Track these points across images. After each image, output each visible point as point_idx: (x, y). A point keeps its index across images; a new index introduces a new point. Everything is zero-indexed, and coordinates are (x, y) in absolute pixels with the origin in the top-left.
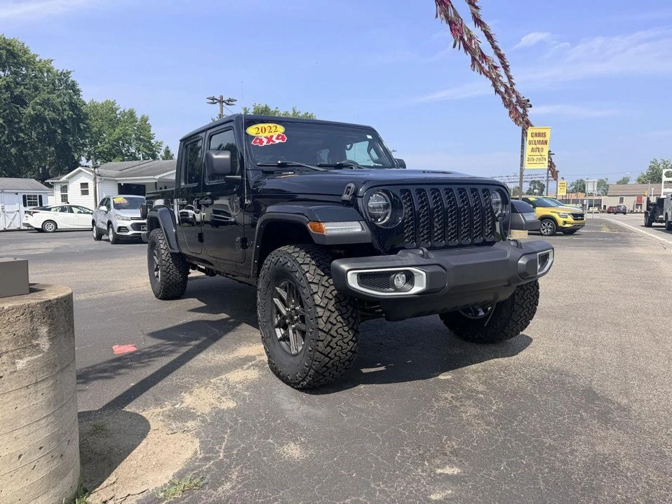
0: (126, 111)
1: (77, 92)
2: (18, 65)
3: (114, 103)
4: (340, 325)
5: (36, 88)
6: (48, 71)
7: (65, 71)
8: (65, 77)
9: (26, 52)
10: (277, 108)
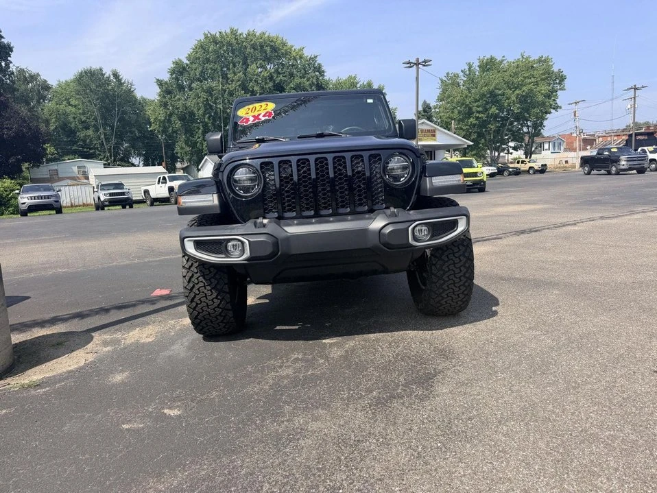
0: (365, 83)
1: (322, 73)
2: (279, 57)
3: (355, 78)
4: (201, 284)
5: (291, 75)
6: (301, 57)
7: (313, 56)
8: (313, 61)
9: (284, 44)
10: (504, 57)
